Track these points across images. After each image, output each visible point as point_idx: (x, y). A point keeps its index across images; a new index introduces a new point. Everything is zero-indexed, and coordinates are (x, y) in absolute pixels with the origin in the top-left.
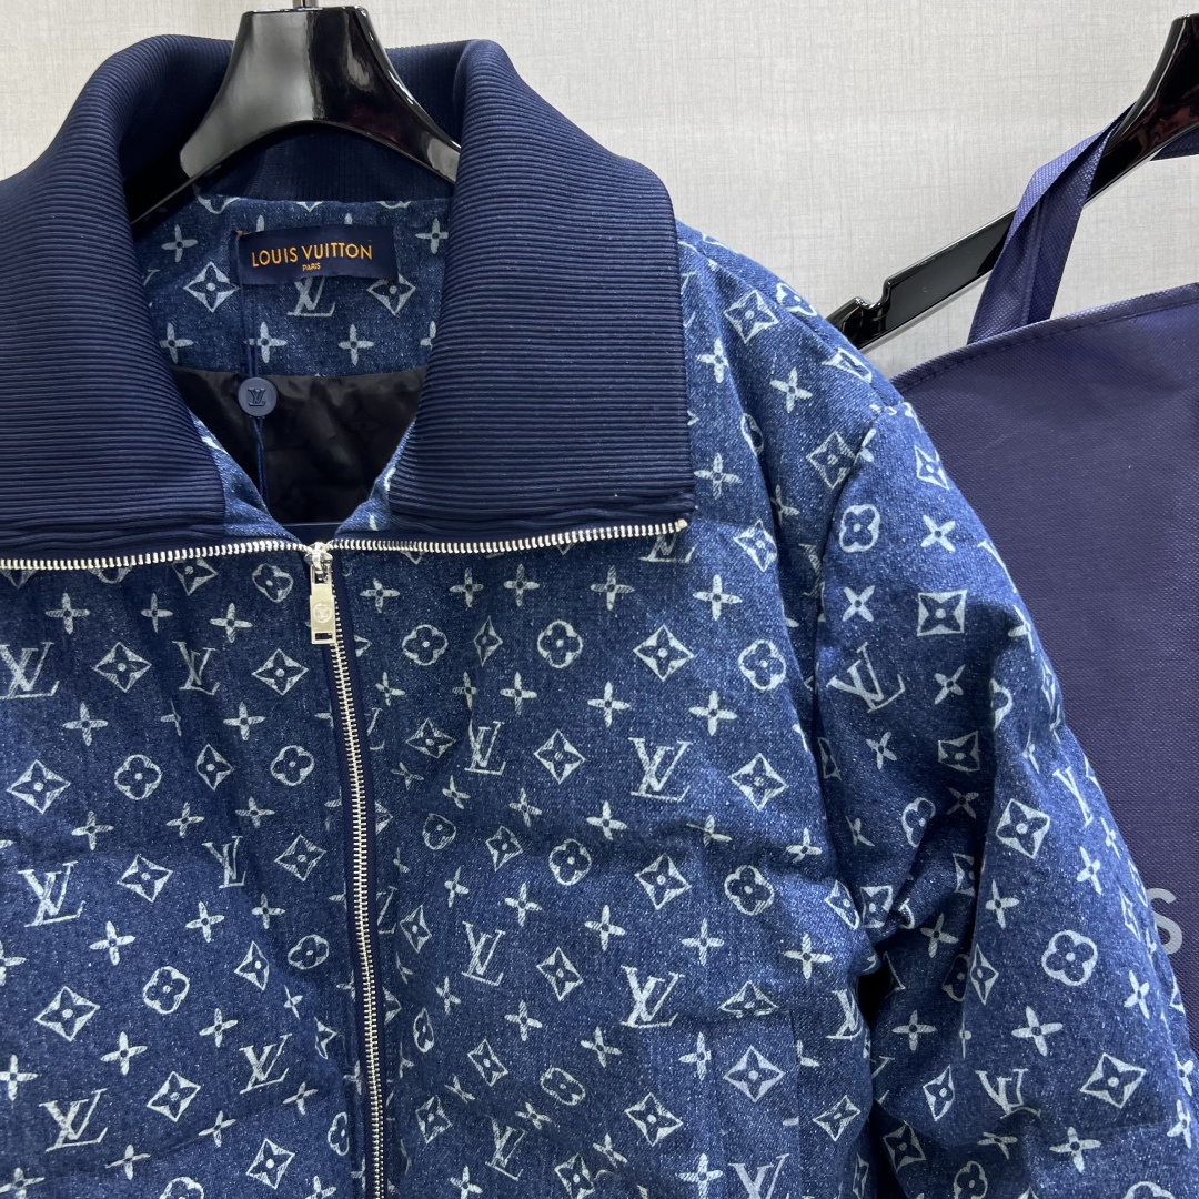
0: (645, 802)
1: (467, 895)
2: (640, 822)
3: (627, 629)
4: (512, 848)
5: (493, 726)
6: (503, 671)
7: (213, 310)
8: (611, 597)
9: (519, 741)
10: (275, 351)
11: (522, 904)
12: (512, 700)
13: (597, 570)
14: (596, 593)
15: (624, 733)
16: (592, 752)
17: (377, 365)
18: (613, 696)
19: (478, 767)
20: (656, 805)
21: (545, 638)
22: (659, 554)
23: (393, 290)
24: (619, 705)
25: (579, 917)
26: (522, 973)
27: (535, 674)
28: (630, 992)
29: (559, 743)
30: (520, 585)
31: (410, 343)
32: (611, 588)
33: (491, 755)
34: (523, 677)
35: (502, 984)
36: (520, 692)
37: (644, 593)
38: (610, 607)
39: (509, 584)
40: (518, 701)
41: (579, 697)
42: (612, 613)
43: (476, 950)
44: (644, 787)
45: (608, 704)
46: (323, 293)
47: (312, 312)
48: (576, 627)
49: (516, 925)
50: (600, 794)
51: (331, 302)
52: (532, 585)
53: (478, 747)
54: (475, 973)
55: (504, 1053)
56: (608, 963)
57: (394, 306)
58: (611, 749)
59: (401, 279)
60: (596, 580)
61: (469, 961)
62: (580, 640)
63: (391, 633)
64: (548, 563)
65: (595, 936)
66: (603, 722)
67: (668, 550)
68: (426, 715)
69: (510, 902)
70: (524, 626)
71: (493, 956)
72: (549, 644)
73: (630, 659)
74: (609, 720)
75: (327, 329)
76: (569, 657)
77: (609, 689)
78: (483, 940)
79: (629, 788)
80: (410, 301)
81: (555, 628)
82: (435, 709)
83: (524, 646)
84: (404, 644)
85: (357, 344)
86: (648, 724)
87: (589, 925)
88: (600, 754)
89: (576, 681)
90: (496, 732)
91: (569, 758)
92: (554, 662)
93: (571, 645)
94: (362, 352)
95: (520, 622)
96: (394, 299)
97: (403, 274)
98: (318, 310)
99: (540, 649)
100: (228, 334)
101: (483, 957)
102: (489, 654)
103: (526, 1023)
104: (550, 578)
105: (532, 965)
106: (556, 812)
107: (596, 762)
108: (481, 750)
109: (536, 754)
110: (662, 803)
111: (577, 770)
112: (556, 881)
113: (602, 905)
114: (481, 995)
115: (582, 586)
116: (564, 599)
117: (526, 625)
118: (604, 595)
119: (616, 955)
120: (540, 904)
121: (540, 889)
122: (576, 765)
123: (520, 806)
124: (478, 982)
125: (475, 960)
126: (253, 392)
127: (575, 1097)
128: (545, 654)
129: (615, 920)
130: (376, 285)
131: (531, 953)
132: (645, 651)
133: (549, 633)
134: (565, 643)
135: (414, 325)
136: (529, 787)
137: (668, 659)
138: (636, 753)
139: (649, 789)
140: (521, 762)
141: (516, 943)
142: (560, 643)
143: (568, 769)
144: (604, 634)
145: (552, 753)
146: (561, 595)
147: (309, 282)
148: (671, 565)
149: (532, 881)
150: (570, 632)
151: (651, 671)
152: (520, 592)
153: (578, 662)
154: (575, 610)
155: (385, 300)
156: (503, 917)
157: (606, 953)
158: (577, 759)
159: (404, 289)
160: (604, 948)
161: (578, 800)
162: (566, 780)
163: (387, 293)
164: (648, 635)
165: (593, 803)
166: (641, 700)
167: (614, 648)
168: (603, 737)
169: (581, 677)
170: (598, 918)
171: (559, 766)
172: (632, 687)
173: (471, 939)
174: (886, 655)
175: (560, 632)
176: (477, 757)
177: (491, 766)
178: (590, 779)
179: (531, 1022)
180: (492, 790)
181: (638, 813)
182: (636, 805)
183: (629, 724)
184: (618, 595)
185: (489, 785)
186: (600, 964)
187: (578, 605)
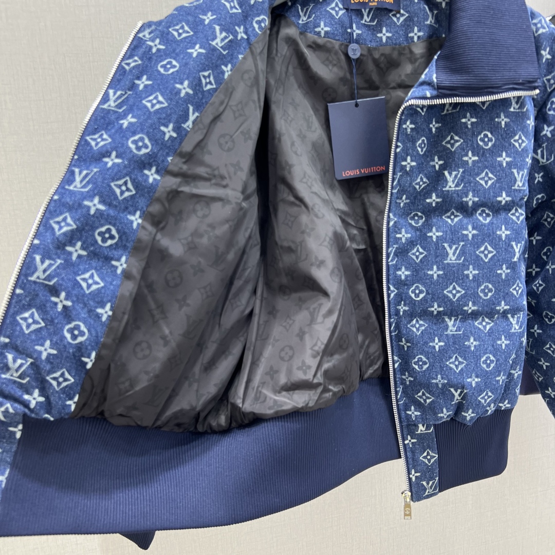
0: (517, 190)
1: (442, 235)
2: (515, 196)
3: (509, 134)
4: (456, 216)
5: (459, 171)
6: (464, 150)
7: (337, 18)
8: (503, 123)
9: (470, 175)
10: (358, 35)
11: (470, 232)
12: (468, 161)
13: (497, 114)
14: (498, 122)
15: (510, 168)
16: (499, 176)
17: (392, 43)
18: (506, 156)
19: (450, 187)
20: (520, 191)
21: (481, 138)
22: (514, 108)
23: (398, 15)
24: (508, 159)
25: (494, 231)
26: (472, 255)
27: (477, 151)
28: (514, 250)
29: (487, 174)
30: (469, 120)
31: (404, 35)
32: (503, 120)
33: (457, 182)
34: (472, 152)
35: (463, 261)
36: (471, 158)
37: (513, 121)
38: (503, 126)
39: (464, 120)
40: (470, 162)
41: (494, 158)
42: (504, 128)
43: (451, 252)
44: (516, 185)
45: (504, 159)
46: (372, 15)
47: (368, 22)
48: (491, 133)
49: (468, 240)
50: (501, 189)
51: (375, 19)
52: (474, 120)
53: (451, 180)
54: (451, 260)
55: (463, 286)
56: (505, 243)
57: (398, 21)
58: (506, 174)
59: (402, 11)
60: (497, 117)
61: (447, 256)
62: (493, 138)
63: (412, 141)
64: (479, 112)
65: (500, 236)
66: (503, 165)
67: (517, 107)
68: (420, 173)
69: (465, 232)
70: (472, 134)
71: (459, 252)
72: (482, 140)
73: (510, 144)
74: (505, 165)
75: (373, 29)
76: (490, 144)
77: (504, 154)
78: (454, 247)
79: (512, 186)
80: (405, 20)
81: (484, 135)
82: (423, 171)
83: (473, 142)
84: (417, 145)
85: (385, 35)
86: (517, 165)
87: (498, 233)
88: (502, 176)
89: (493, 152)
90: (460, 173)
91: (490, 179)
92: (485, 146)
93: (490, 140)
94: (388, 37)
95: (470, 133)
96: (398, 19)
97: (403, 9)
98: (370, 21)
99: (479, 142)
100: (342, 27)
101: (454, 254)
102: (457, 146)
103: (471, 272)
104: (481, 117)
105: (475, 252)
106: (485, 198)
107: (500, 179)
108: (453, 181)
109: (478, 179)
110: (522, 190)
111: (493, 183)
112: (482, 222)
113: (502, 225)
114: (454, 267)
115: (492, 119)
116: (487, 124)
117: (473, 134)
118: (501, 122)
119: (508, 240)
120: (477, 231)
121: (477, 225)
122: (493, 181)
123: (468, 199)
124: (452, 263)
125: (451, 255)
126: (353, 49)
127: (490, 294)
128: (481, 143)
129: (506, 229)
130: (392, 13)
131: (474, 248)
132: (515, 141)
133: (482, 136)
134: (488, 139)
135: (406, 28)
136: (474, 191)
137: (522, 143)
138: (514, 175)
139: (518, 186)
140: (470, 183)
141: (468, 246)
142: (486, 140)
143: (490, 183)
144: (501, 136)
145: (484, 178)
146: (485, 123)
147: (367, 10)
148: (519, 112)
149: (473, 223)
150: (490, 135)
151: (516, 148)
152: (469, 123)
153: (494, 146)
154: (491, 128)
155: (395, 19)
156: (463, 238)
157: (505, 240)
158: (493, 179)
159: (403, 15)
160: (504, 239)
161: (493, 192)
162: (490, 186)
163: (396, 17)
164: (515, 135)
165: (499, 193)
166: (514, 157)
167: (505, 140)
168: (503, 171)
169: (495, 151)
170: (501, 229)
171: (486, 182)
172: (511, 153)
173: (448, 249)
174: (551, 148)
175: (486, 136)
176: (450, 184)
177: (457, 186)
178: (497, 185)
179: (474, 272)
180: (455, 195)
181: (515, 194)
182: (514, 191)
183: (512, 165)
184: (505, 122)
185: (454, 193)
186: (503, 245)
187: (492, 126)
